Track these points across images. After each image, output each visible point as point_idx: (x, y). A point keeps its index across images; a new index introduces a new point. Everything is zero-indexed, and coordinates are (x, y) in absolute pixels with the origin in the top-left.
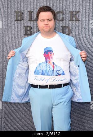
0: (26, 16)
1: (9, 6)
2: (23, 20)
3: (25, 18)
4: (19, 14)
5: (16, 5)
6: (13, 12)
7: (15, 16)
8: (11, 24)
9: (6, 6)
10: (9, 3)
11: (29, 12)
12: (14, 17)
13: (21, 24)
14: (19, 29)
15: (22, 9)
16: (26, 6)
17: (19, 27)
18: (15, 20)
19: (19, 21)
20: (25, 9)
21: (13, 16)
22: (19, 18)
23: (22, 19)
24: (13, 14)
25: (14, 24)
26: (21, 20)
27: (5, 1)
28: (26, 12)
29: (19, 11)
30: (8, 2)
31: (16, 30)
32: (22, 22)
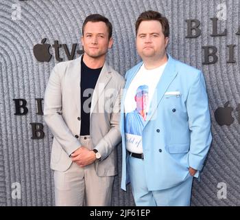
0: (206, 27)
1: (175, 10)
2: (200, 37)
3: (205, 32)
4: (194, 24)
5: (188, 9)
6: (182, 21)
7: (186, 30)
8: (178, 45)
9: (170, 12)
10: (175, 5)
11: (211, 19)
12: (184, 31)
13: (197, 44)
14: (194, 54)
15: (199, 15)
16: (206, 9)
17: (193, 50)
18: (186, 38)
19: (193, 39)
20: (205, 13)
21: (182, 29)
22: (194, 32)
23: (199, 34)
24: (182, 25)
25: (184, 45)
26: (196, 37)
27: (167, 2)
28: (206, 20)
29: (193, 18)
30: (172, 5)
31: (188, 56)
32: (199, 40)
